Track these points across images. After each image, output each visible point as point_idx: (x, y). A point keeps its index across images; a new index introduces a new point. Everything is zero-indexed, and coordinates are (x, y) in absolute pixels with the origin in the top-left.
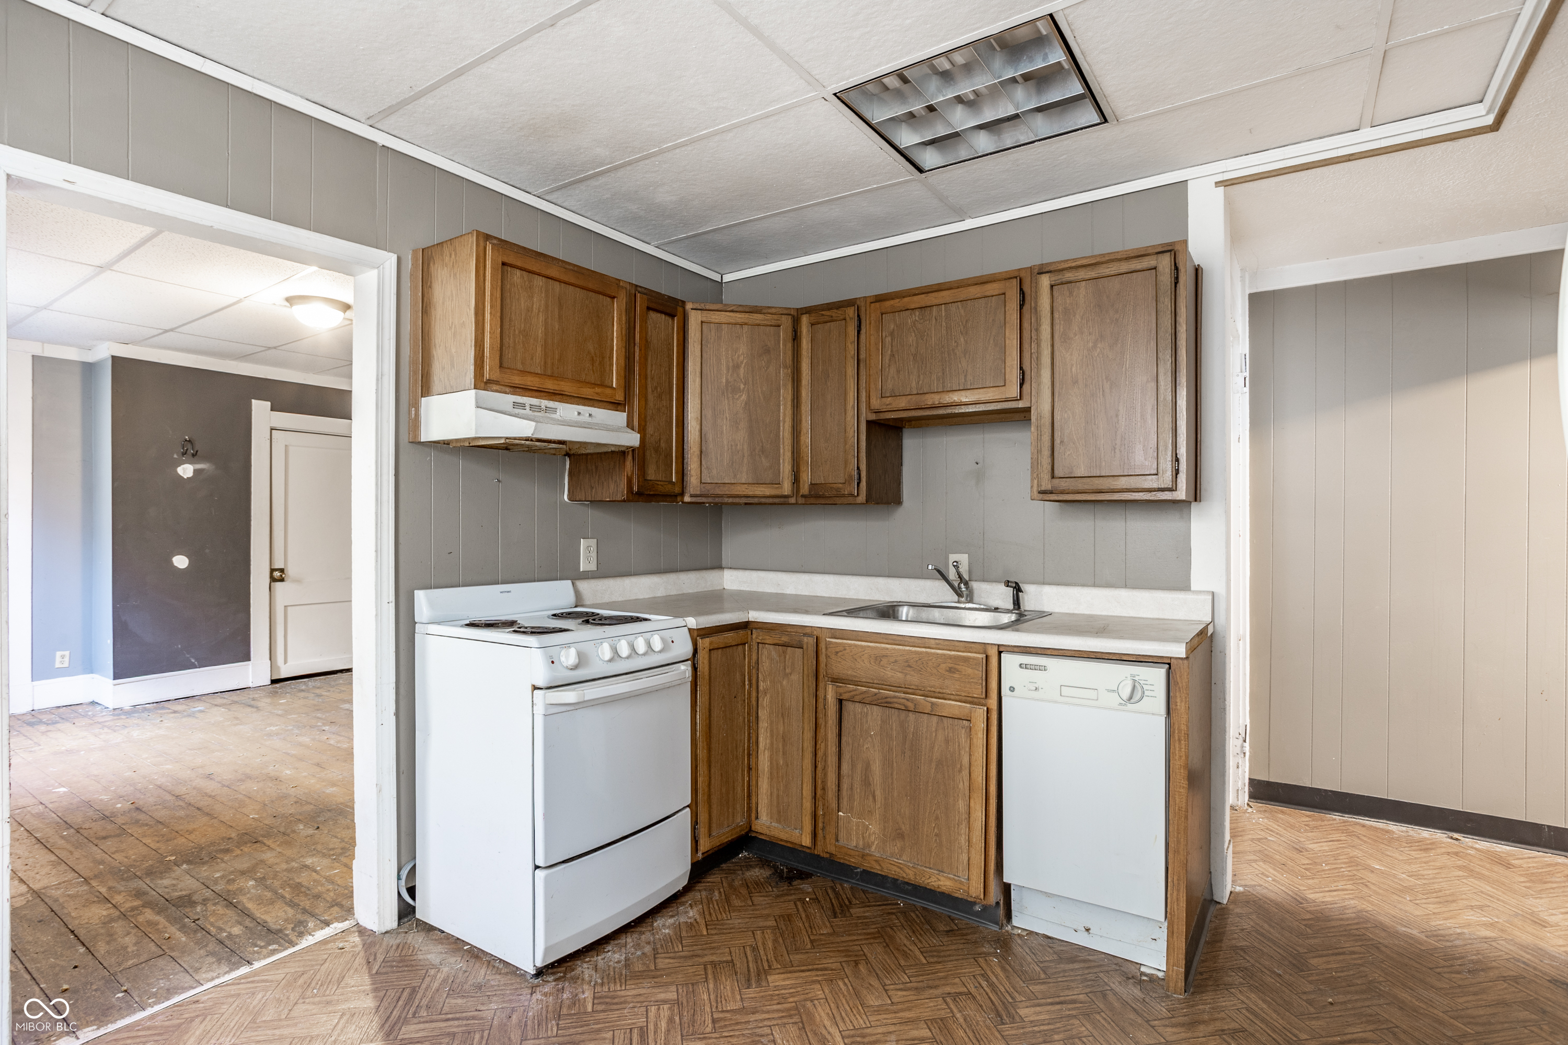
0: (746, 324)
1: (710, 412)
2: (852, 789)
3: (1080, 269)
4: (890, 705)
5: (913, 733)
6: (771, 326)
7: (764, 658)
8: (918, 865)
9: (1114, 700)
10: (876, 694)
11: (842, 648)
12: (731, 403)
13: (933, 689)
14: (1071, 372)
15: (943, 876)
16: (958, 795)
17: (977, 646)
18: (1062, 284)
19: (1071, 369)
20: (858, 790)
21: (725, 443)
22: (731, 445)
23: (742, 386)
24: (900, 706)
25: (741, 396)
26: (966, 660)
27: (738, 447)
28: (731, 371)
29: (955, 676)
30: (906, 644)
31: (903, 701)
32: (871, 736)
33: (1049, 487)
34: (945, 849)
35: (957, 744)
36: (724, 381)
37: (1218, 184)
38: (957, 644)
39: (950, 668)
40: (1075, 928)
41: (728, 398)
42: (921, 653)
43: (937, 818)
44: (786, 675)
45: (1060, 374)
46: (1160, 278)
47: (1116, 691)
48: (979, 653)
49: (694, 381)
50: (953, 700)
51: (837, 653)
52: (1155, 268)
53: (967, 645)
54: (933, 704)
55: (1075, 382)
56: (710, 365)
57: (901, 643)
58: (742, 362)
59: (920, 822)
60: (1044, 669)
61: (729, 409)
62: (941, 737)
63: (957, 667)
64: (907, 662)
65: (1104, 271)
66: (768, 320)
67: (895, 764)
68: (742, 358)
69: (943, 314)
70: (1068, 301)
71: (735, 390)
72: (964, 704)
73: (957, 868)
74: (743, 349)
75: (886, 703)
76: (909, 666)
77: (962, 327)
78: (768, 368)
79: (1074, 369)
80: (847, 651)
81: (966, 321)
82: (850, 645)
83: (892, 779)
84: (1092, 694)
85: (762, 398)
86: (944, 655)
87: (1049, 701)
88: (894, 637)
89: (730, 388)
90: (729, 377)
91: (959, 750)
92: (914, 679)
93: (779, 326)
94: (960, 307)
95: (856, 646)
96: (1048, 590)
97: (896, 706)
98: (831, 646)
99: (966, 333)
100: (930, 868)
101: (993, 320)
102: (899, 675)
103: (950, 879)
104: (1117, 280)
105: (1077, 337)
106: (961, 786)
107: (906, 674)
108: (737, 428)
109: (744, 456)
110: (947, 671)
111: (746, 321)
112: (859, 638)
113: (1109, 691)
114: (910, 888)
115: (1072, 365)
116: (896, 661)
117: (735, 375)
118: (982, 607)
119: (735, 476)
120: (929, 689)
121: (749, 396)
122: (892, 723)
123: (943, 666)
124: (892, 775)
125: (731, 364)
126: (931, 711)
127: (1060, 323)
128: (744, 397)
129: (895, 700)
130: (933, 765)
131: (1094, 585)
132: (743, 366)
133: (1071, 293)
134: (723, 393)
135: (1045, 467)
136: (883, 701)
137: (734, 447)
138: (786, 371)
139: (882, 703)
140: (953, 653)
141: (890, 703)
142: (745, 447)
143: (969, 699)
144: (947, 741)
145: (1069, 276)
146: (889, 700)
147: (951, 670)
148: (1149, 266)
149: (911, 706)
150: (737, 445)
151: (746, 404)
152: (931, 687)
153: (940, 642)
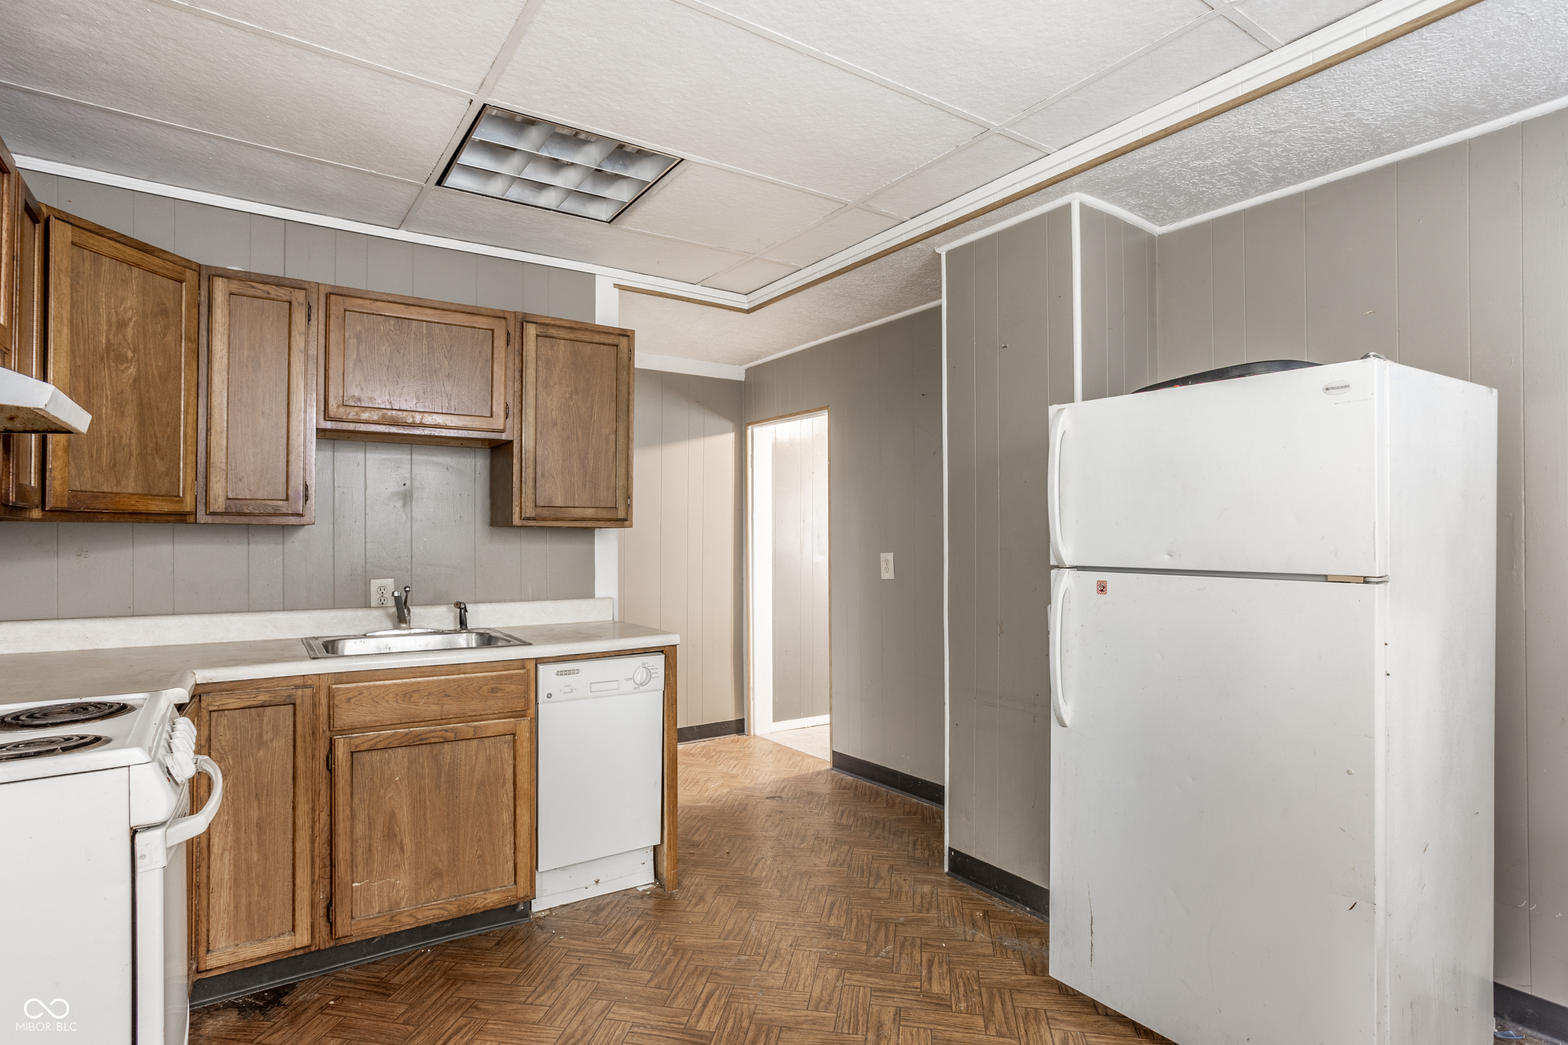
0: (138, 266)
1: (82, 384)
2: (370, 850)
3: (562, 329)
4: (425, 742)
5: (450, 764)
6: (171, 278)
7: (221, 730)
8: (460, 896)
9: (631, 685)
10: (406, 734)
11: (356, 693)
12: (114, 375)
13: (474, 713)
14: (552, 415)
15: (490, 893)
16: (502, 809)
17: (516, 663)
18: (546, 337)
19: (551, 413)
20: (379, 848)
21: (105, 433)
22: (114, 437)
23: (130, 354)
24: (437, 740)
25: (128, 368)
26: (509, 677)
27: (124, 441)
28: (114, 328)
29: (498, 695)
30: (438, 673)
31: (441, 733)
32: (396, 783)
33: (533, 515)
34: (489, 867)
35: (500, 760)
36: (104, 341)
37: (616, 285)
38: (495, 664)
39: (492, 689)
40: (586, 886)
41: (109, 368)
42: (460, 680)
43: (480, 840)
44: (261, 743)
45: (541, 414)
46: (620, 355)
47: (633, 679)
48: (520, 669)
49: (59, 332)
50: (492, 719)
51: (349, 700)
52: (617, 346)
53: (505, 663)
54: (475, 727)
55: (555, 425)
56: (82, 313)
57: (431, 674)
58: (130, 319)
59: (461, 852)
60: (577, 671)
61: (111, 384)
62: (482, 758)
63: (499, 686)
64: (444, 691)
65: (581, 336)
66: (168, 269)
67: (428, 803)
68: (129, 313)
69: (425, 332)
70: (550, 353)
71: (120, 358)
72: (508, 720)
73: (503, 879)
74: (132, 301)
75: (420, 740)
76: (447, 696)
77: (446, 351)
78: (165, 335)
79: (553, 413)
80: (364, 695)
81: (451, 346)
82: (368, 688)
83: (425, 820)
84: (615, 685)
85: (157, 377)
86: (486, 677)
87: (580, 699)
88: (423, 669)
89: (112, 354)
90: (111, 337)
91: (502, 764)
92: (452, 707)
93: (181, 282)
94: (444, 329)
95: (376, 687)
96: (483, 608)
97: (433, 740)
98: (340, 693)
99: (451, 357)
100: (474, 893)
101: (480, 352)
102: (434, 707)
103: (497, 892)
104: (589, 346)
105: (556, 386)
106: (505, 799)
107: (443, 705)
108: (123, 412)
109: (131, 455)
110: (490, 692)
111: (139, 262)
112: (377, 678)
113: (627, 680)
114: (450, 924)
115: (552, 409)
116: (430, 694)
117: (120, 336)
118: (429, 630)
119: (118, 483)
120: (470, 714)
121: (139, 370)
122: (423, 761)
123: (485, 688)
124: (424, 815)
125: (114, 319)
126: (475, 734)
127: (543, 371)
128: (132, 370)
129: (431, 735)
130: (474, 789)
131: (521, 600)
132: (131, 324)
133: (552, 347)
134: (102, 359)
135: (529, 496)
136: (416, 739)
137: (117, 441)
138: (190, 345)
139: (414, 742)
140: (495, 673)
141: (426, 739)
142: (134, 441)
143: (514, 713)
144: (489, 760)
145: (553, 332)
146: (423, 736)
147: (493, 690)
148: (614, 343)
149: (450, 736)
150: (121, 438)
151: (135, 380)
152: (473, 711)
153: (477, 665)
